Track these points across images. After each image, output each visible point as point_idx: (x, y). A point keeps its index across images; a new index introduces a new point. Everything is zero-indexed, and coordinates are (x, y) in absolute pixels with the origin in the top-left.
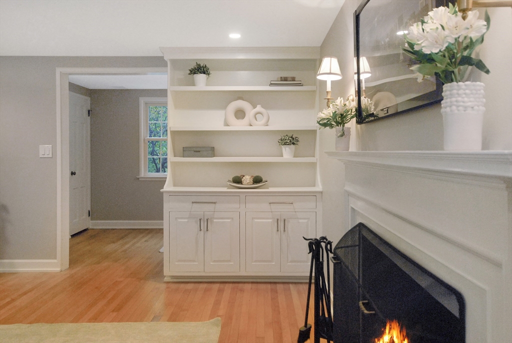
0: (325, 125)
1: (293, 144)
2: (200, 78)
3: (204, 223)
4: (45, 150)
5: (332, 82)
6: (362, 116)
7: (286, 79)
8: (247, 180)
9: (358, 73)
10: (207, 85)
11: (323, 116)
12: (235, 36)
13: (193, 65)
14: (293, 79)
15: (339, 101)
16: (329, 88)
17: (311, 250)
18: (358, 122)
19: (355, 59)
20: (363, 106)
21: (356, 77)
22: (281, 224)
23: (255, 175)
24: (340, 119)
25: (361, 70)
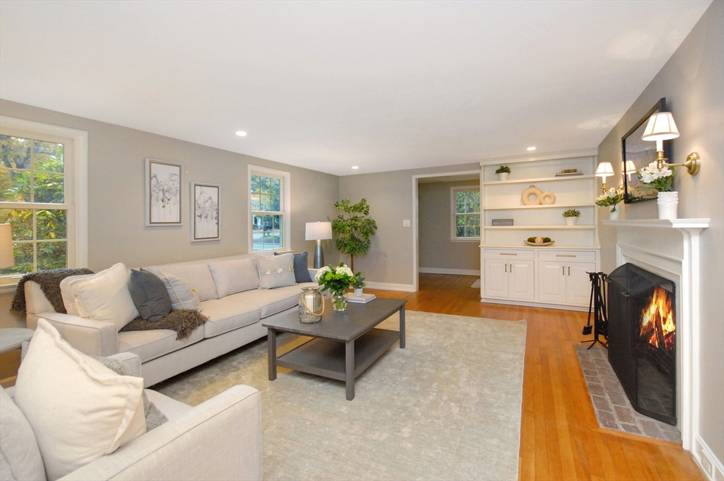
0: (601, 205)
1: (576, 216)
2: (504, 175)
3: (509, 268)
4: (406, 223)
5: (607, 178)
6: (628, 199)
7: (569, 171)
8: (539, 240)
9: (625, 171)
10: (508, 180)
11: (600, 199)
12: (531, 149)
13: (499, 168)
14: (575, 171)
15: (612, 190)
16: (604, 181)
17: (591, 279)
18: (626, 202)
19: (623, 163)
20: (628, 192)
21: (623, 173)
22: (566, 271)
23: (545, 237)
24: (614, 201)
25: (627, 169)
